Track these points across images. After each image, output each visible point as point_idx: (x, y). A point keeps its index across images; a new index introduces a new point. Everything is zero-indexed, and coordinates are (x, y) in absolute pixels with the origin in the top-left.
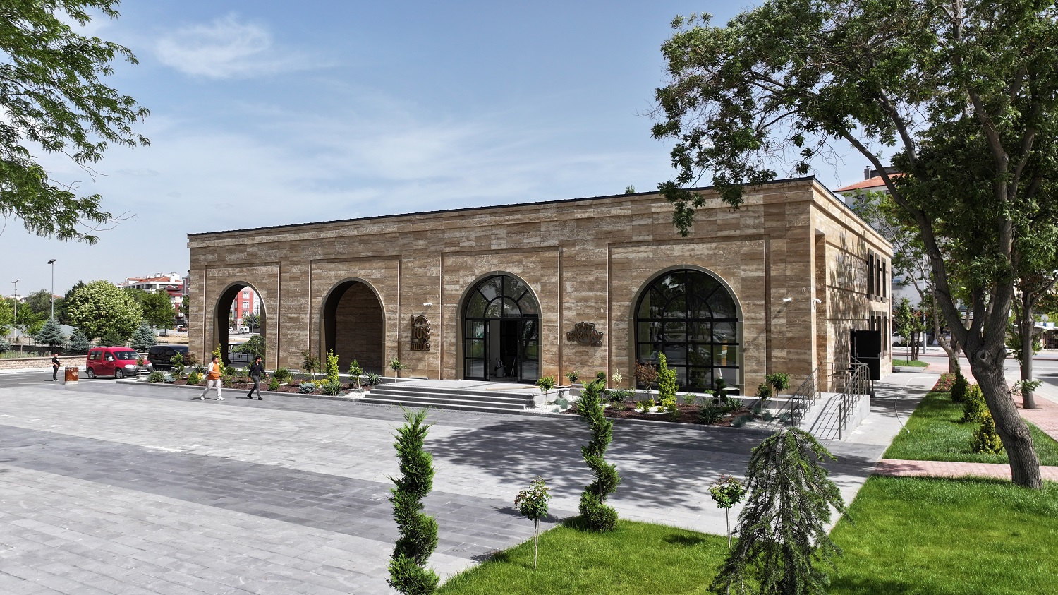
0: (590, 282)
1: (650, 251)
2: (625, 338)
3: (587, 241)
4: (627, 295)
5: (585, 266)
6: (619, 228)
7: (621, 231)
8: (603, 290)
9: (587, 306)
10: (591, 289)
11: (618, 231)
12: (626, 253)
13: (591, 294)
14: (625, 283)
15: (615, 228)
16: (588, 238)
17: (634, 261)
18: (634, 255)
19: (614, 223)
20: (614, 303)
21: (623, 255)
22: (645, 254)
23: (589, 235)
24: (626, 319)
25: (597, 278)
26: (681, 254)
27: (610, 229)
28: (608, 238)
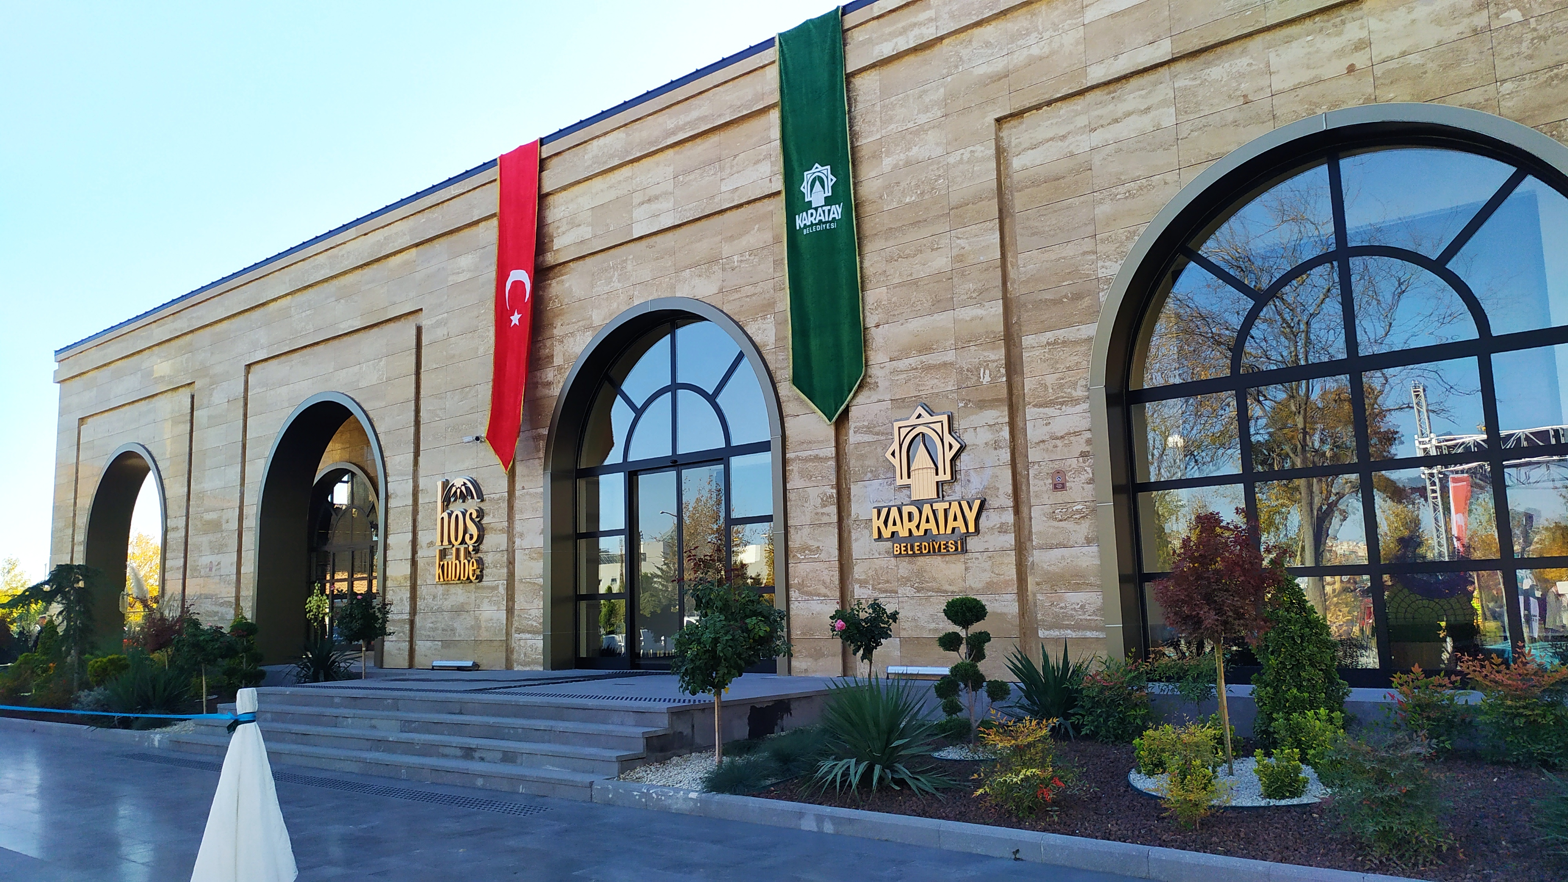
0: (937, 276)
1: (1164, 103)
2: (1080, 471)
3: (921, 130)
4: (1077, 297)
5: (916, 224)
6: (1035, 51)
7: (1041, 59)
8: (980, 297)
9: (928, 368)
10: (942, 304)
11: (1031, 61)
12: (1064, 137)
13: (943, 319)
14: (1069, 251)
15: (1020, 57)
16: (923, 119)
17: (1097, 160)
18: (1097, 138)
19: (1013, 39)
20: (1028, 341)
21: (1054, 150)
22: (1145, 122)
23: (927, 110)
24: (1080, 393)
25: (959, 258)
26: (1305, 76)
27: (999, 66)
28: (993, 101)
